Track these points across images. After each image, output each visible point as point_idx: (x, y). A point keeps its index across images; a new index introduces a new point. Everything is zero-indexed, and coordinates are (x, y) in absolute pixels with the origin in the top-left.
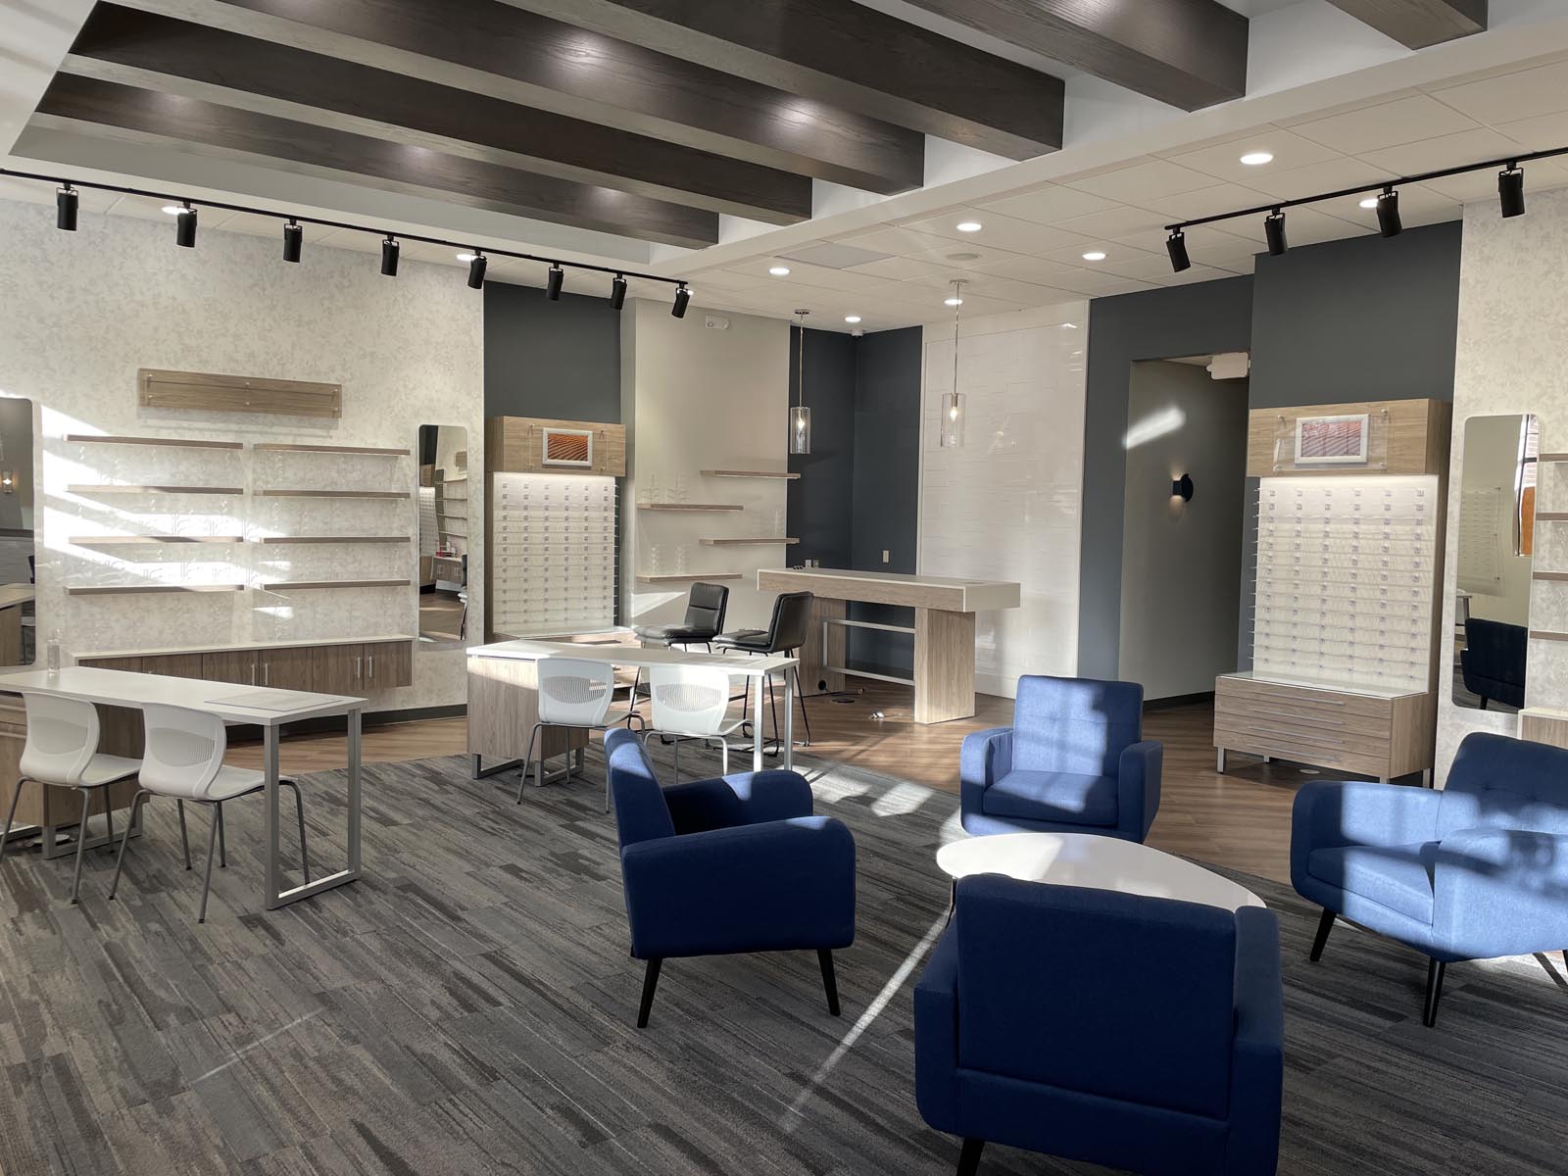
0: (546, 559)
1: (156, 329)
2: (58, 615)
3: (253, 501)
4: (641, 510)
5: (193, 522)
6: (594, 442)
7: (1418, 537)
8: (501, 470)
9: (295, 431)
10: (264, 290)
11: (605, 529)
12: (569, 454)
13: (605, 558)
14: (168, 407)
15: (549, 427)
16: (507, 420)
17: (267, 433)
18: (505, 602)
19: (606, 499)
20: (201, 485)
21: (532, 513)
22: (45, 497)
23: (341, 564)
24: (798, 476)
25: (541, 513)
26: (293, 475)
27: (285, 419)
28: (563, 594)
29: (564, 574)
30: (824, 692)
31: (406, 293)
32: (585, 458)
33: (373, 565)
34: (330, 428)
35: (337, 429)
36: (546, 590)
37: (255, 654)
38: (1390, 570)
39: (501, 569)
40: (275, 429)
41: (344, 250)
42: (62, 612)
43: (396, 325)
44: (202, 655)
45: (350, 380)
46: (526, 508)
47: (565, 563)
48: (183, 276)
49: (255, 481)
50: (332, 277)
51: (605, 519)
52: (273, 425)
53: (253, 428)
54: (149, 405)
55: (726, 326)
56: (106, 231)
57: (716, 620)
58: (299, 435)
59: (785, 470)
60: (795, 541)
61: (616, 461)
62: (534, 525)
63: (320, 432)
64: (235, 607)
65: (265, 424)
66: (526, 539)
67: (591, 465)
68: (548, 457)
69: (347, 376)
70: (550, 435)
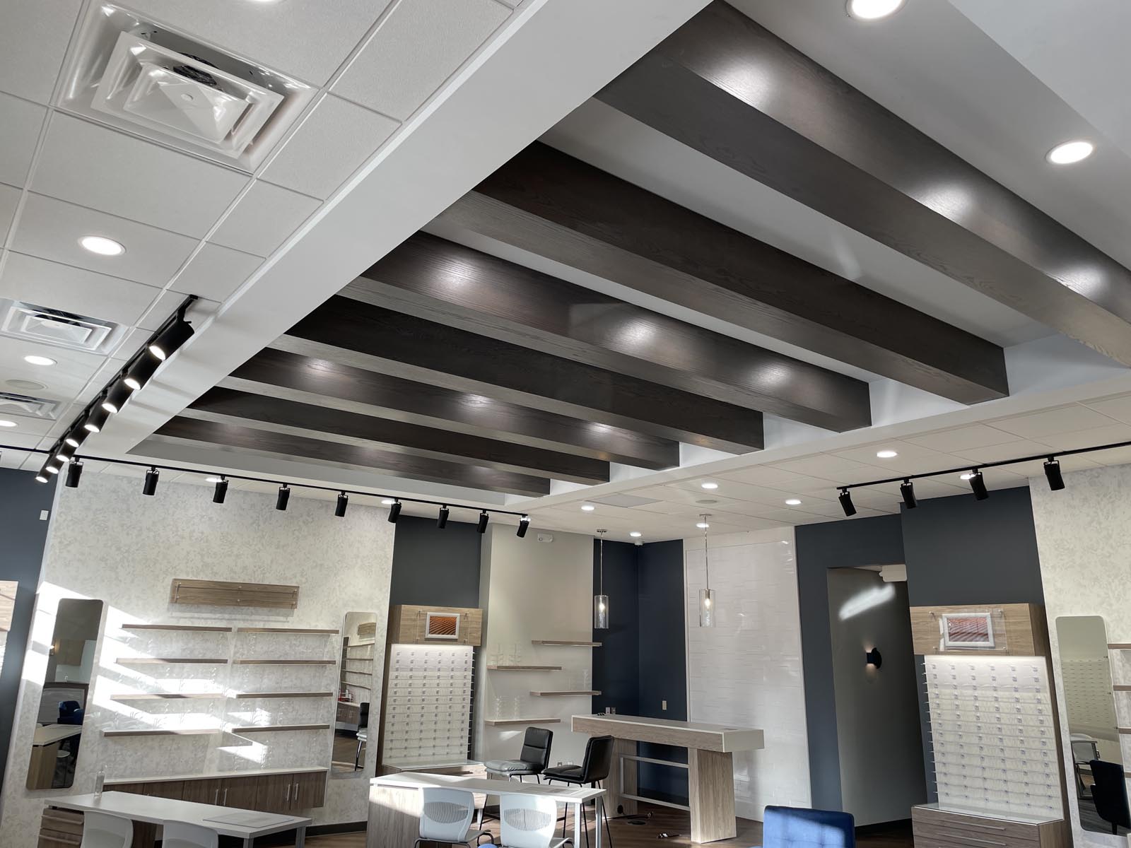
1: (188, 553)
3: (232, 668)
4: (490, 670)
6: (460, 622)
7: (1039, 701)
8: (397, 643)
9: (265, 618)
10: (258, 526)
11: (465, 684)
12: (444, 630)
13: (463, 707)
14: (188, 604)
15: (432, 612)
16: (404, 607)
17: (247, 620)
18: (392, 741)
19: (466, 662)
20: (200, 657)
21: (415, 673)
22: (99, 667)
24: (600, 644)
25: (422, 674)
26: (260, 649)
27: (260, 610)
28: (434, 734)
29: (434, 718)
30: (622, 815)
32: (454, 633)
33: (307, 714)
34: (289, 616)
35: (293, 616)
36: (422, 731)
37: (218, 783)
38: (1024, 726)
39: (391, 715)
40: (253, 617)
41: (310, 500)
43: (338, 546)
44: (184, 782)
45: (305, 583)
46: (411, 670)
47: (435, 710)
48: (210, 519)
49: (235, 653)
50: (302, 516)
51: (465, 677)
52: (252, 614)
53: (238, 617)
54: (176, 602)
55: (551, 540)
56: (168, 493)
57: (544, 756)
58: (268, 621)
59: (591, 640)
60: (598, 693)
61: (475, 635)
62: (416, 682)
63: (281, 619)
64: (209, 745)
65: (248, 614)
66: (410, 693)
67: (457, 638)
68: (429, 633)
69: (304, 580)
70: (431, 617)
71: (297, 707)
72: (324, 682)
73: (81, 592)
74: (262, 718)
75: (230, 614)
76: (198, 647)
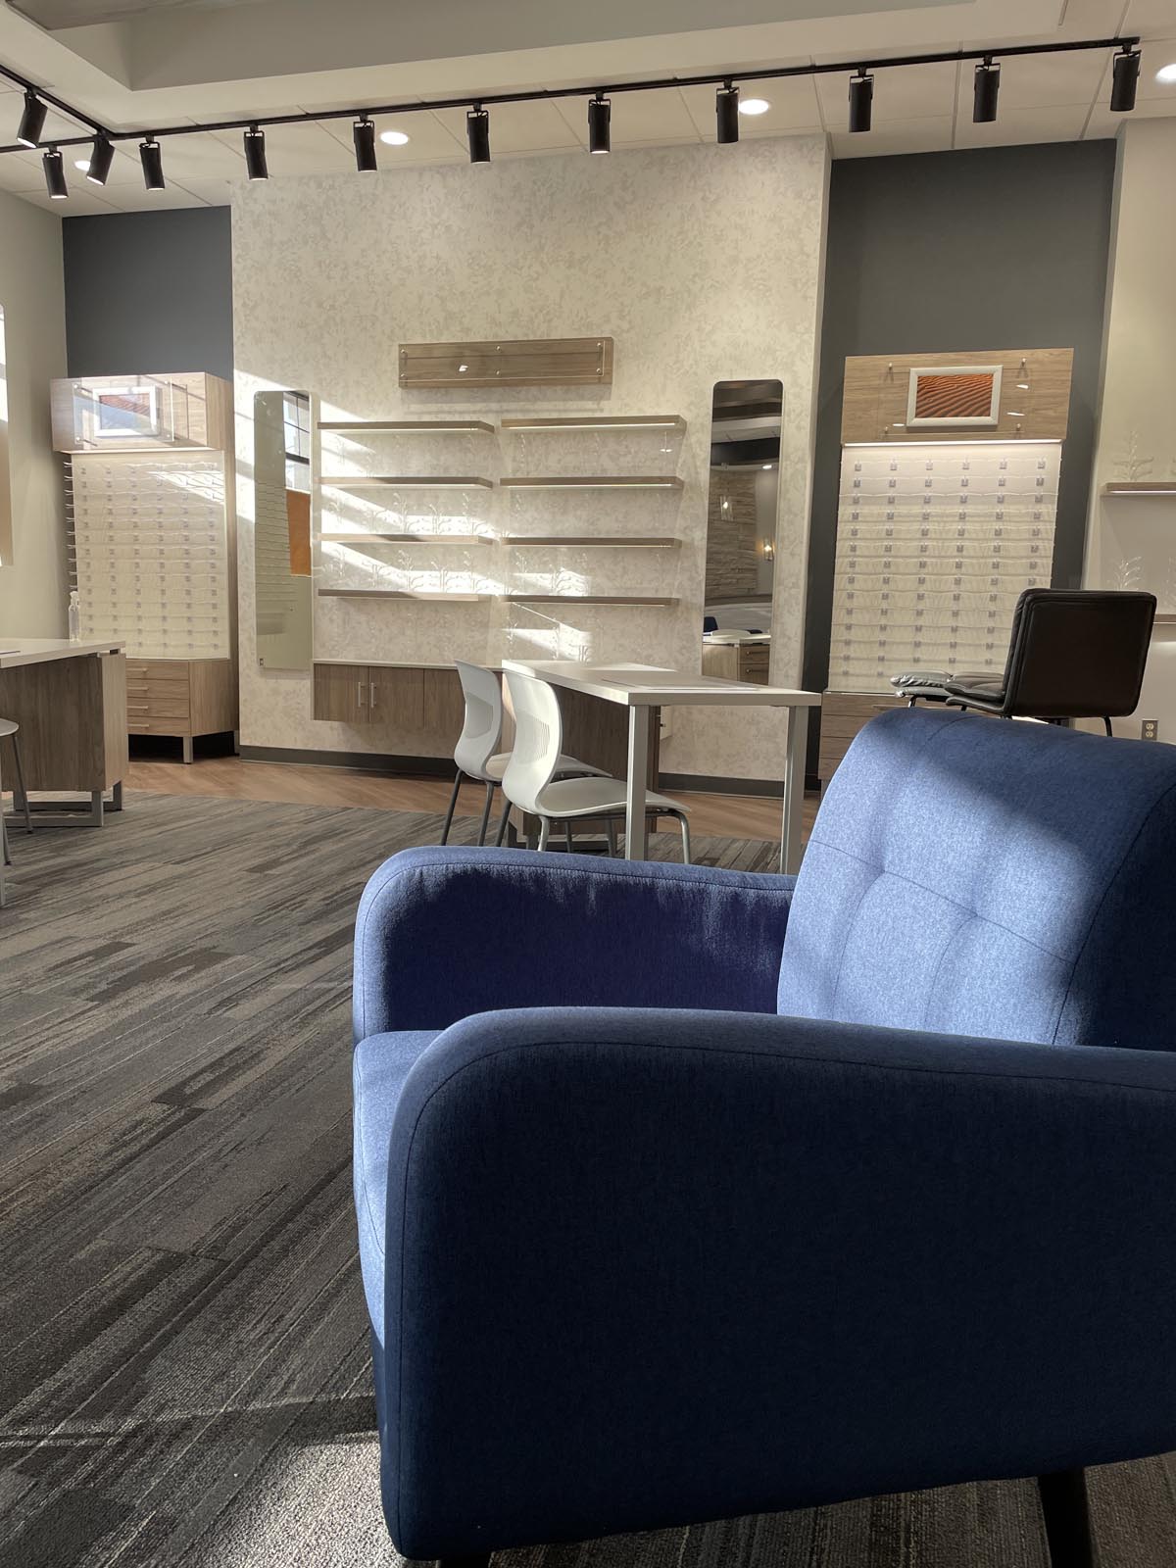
0: (922, 581)
1: (420, 297)
3: (513, 496)
6: (1003, 384)
10: (532, 227)
11: (1037, 533)
12: (958, 406)
15: (921, 366)
16: (851, 361)
18: (848, 643)
19: (1040, 482)
21: (900, 509)
25: (918, 509)
28: (951, 638)
29: (952, 604)
31: (707, 193)
32: (986, 412)
34: (601, 398)
35: (609, 399)
36: (919, 629)
39: (845, 594)
43: (691, 243)
45: (628, 331)
46: (891, 501)
47: (954, 587)
48: (448, 228)
50: (611, 193)
51: (1038, 517)
52: (536, 399)
54: (405, 386)
61: (1051, 413)
62: (904, 527)
63: (590, 405)
64: (490, 624)
65: (528, 400)
66: (888, 549)
67: (995, 422)
68: (917, 415)
69: (625, 326)
70: (921, 379)
72: (680, 523)
73: (281, 381)
74: (572, 583)
75: (499, 401)
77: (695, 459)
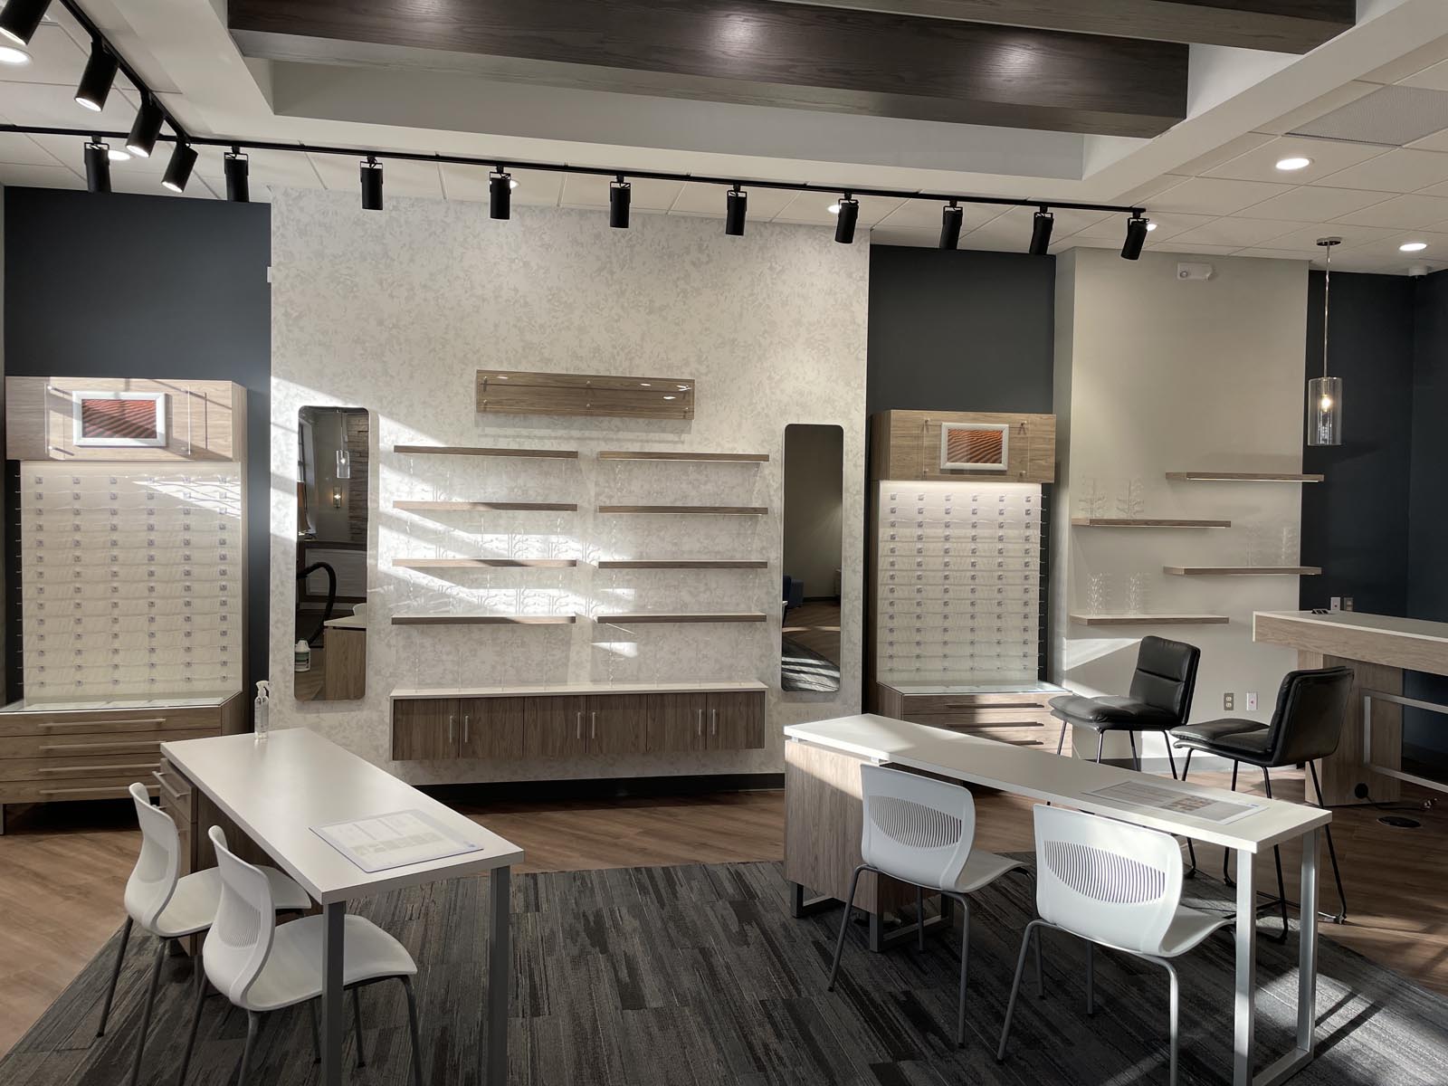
0: (946, 591)
1: (497, 326)
2: (389, 646)
3: (595, 518)
4: (1077, 527)
5: (529, 543)
6: (1010, 439)
8: (887, 478)
9: (643, 436)
10: (612, 273)
11: (1027, 551)
12: (978, 454)
13: (1026, 591)
14: (507, 413)
15: (950, 422)
16: (895, 414)
17: (612, 440)
18: (891, 644)
19: (1028, 512)
20: (539, 501)
21: (927, 532)
22: (379, 515)
23: (690, 593)
24: (1320, 478)
25: (941, 532)
26: (641, 487)
27: (631, 422)
28: (969, 637)
29: (970, 609)
30: (1365, 801)
31: (774, 264)
32: (998, 461)
33: (728, 597)
34: (682, 431)
35: (689, 431)
36: (946, 630)
37: (582, 701)
39: (888, 602)
40: (621, 435)
41: (702, 220)
42: (393, 642)
43: (760, 304)
45: (706, 374)
46: (920, 525)
47: (970, 595)
48: (526, 264)
49: (598, 495)
50: (688, 253)
51: (1027, 539)
52: (618, 429)
53: (595, 434)
54: (485, 411)
55: (1208, 275)
56: (448, 220)
58: (647, 441)
59: (1299, 470)
60: (1314, 571)
61: (1043, 463)
62: (932, 546)
63: (671, 437)
64: (572, 642)
65: (610, 429)
66: (919, 564)
67: (1006, 469)
68: (949, 459)
69: (703, 369)
70: (951, 432)
71: (713, 585)
72: (757, 544)
73: (332, 393)
75: (581, 429)
76: (531, 485)
77: (770, 487)
